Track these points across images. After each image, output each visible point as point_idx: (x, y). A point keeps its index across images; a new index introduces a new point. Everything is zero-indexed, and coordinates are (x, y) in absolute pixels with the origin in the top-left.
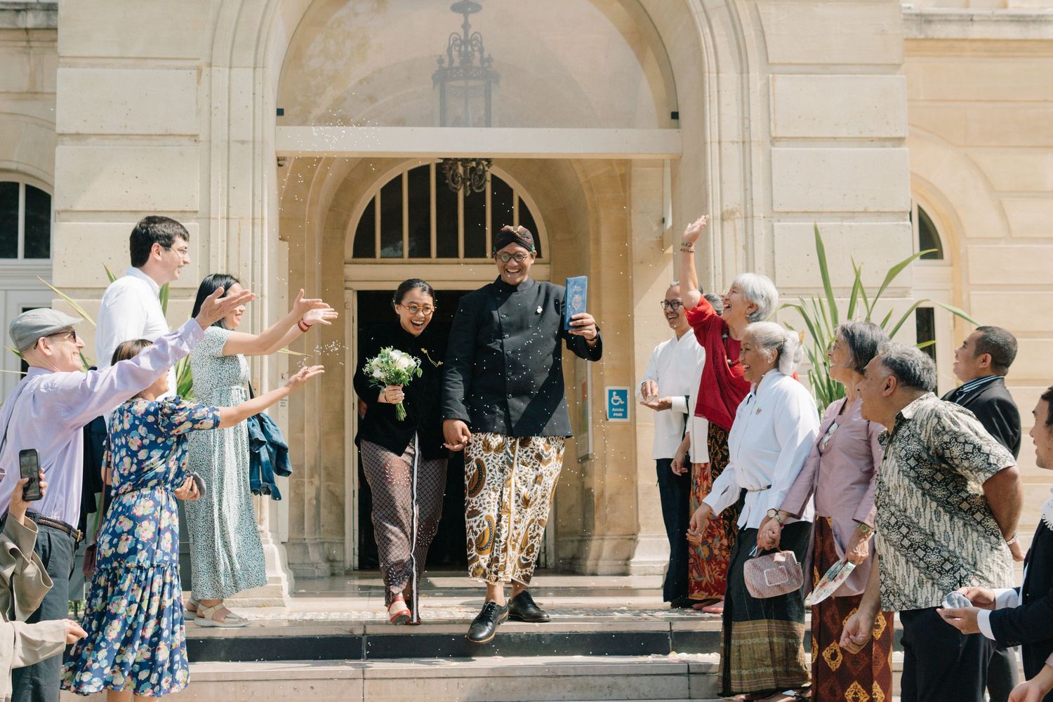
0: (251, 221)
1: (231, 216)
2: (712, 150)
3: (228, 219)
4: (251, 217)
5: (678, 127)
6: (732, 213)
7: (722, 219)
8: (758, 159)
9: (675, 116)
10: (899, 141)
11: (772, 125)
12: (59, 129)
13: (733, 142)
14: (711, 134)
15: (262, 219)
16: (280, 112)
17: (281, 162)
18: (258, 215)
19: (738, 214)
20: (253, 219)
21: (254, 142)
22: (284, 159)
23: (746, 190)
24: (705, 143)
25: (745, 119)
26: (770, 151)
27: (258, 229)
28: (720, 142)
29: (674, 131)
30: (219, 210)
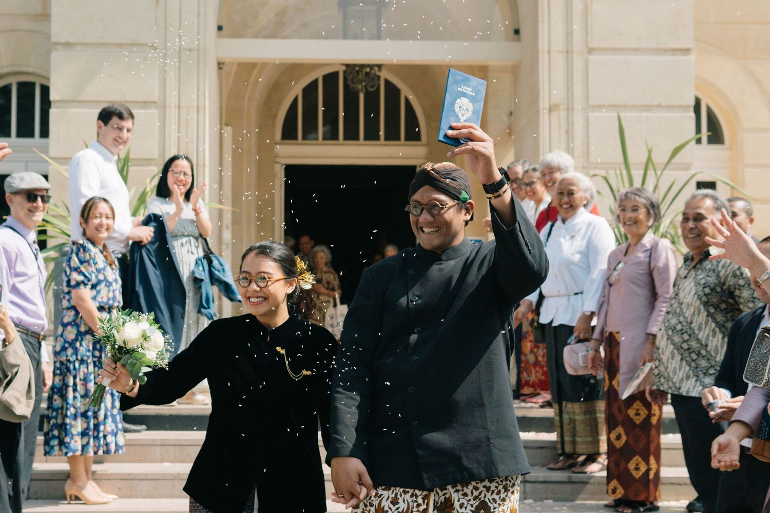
0: (196, 109)
1: (182, 105)
2: (543, 58)
3: (179, 107)
4: (196, 106)
5: (519, 40)
6: (557, 106)
7: (550, 110)
8: (578, 64)
9: (517, 32)
10: (687, 51)
11: (589, 38)
12: (53, 39)
13: (559, 52)
14: (543, 45)
15: (204, 108)
16: (220, 28)
17: (221, 66)
18: (201, 104)
19: (561, 107)
20: (198, 108)
21: (198, 50)
22: (223, 63)
23: (568, 88)
24: (538, 52)
25: (569, 34)
26: (587, 61)
27: (201, 114)
28: (549, 52)
29: (515, 44)
30: (172, 101)
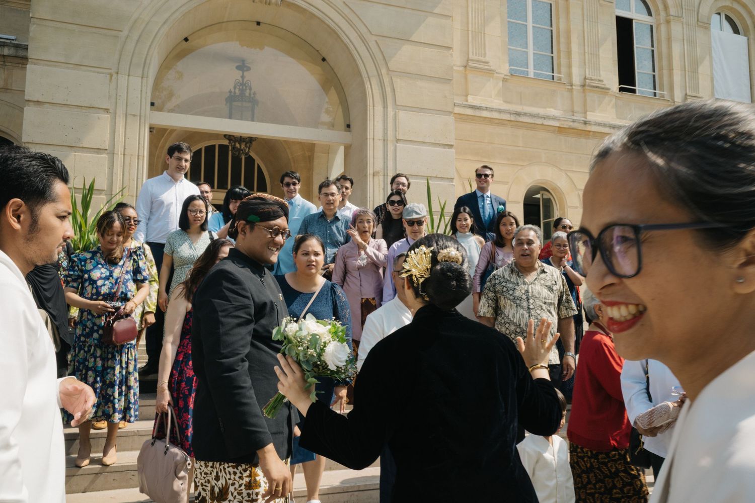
0: (137, 157)
1: (126, 153)
2: (370, 142)
3: (124, 155)
4: (137, 154)
5: (350, 131)
6: (378, 172)
7: (374, 175)
8: (391, 148)
9: (349, 126)
10: (451, 146)
11: (397, 133)
12: (26, 98)
13: (379, 140)
14: (370, 135)
15: (143, 156)
16: (152, 104)
17: (151, 130)
18: (141, 154)
19: (380, 174)
20: (138, 156)
21: (140, 116)
22: (153, 128)
23: (384, 162)
24: (367, 139)
25: (385, 129)
26: (396, 146)
27: (141, 162)
28: (373, 139)
29: (349, 133)
30: (119, 148)
